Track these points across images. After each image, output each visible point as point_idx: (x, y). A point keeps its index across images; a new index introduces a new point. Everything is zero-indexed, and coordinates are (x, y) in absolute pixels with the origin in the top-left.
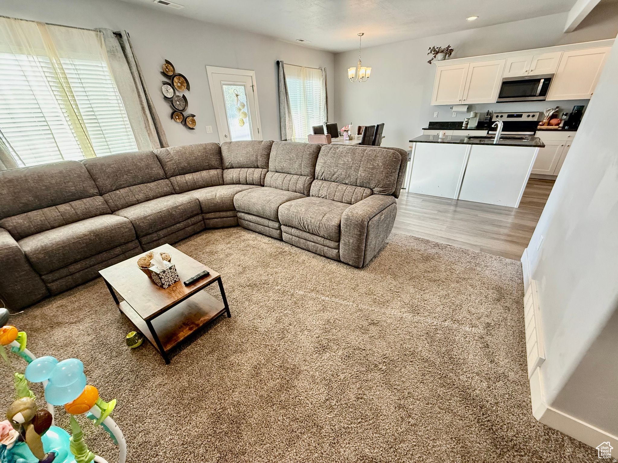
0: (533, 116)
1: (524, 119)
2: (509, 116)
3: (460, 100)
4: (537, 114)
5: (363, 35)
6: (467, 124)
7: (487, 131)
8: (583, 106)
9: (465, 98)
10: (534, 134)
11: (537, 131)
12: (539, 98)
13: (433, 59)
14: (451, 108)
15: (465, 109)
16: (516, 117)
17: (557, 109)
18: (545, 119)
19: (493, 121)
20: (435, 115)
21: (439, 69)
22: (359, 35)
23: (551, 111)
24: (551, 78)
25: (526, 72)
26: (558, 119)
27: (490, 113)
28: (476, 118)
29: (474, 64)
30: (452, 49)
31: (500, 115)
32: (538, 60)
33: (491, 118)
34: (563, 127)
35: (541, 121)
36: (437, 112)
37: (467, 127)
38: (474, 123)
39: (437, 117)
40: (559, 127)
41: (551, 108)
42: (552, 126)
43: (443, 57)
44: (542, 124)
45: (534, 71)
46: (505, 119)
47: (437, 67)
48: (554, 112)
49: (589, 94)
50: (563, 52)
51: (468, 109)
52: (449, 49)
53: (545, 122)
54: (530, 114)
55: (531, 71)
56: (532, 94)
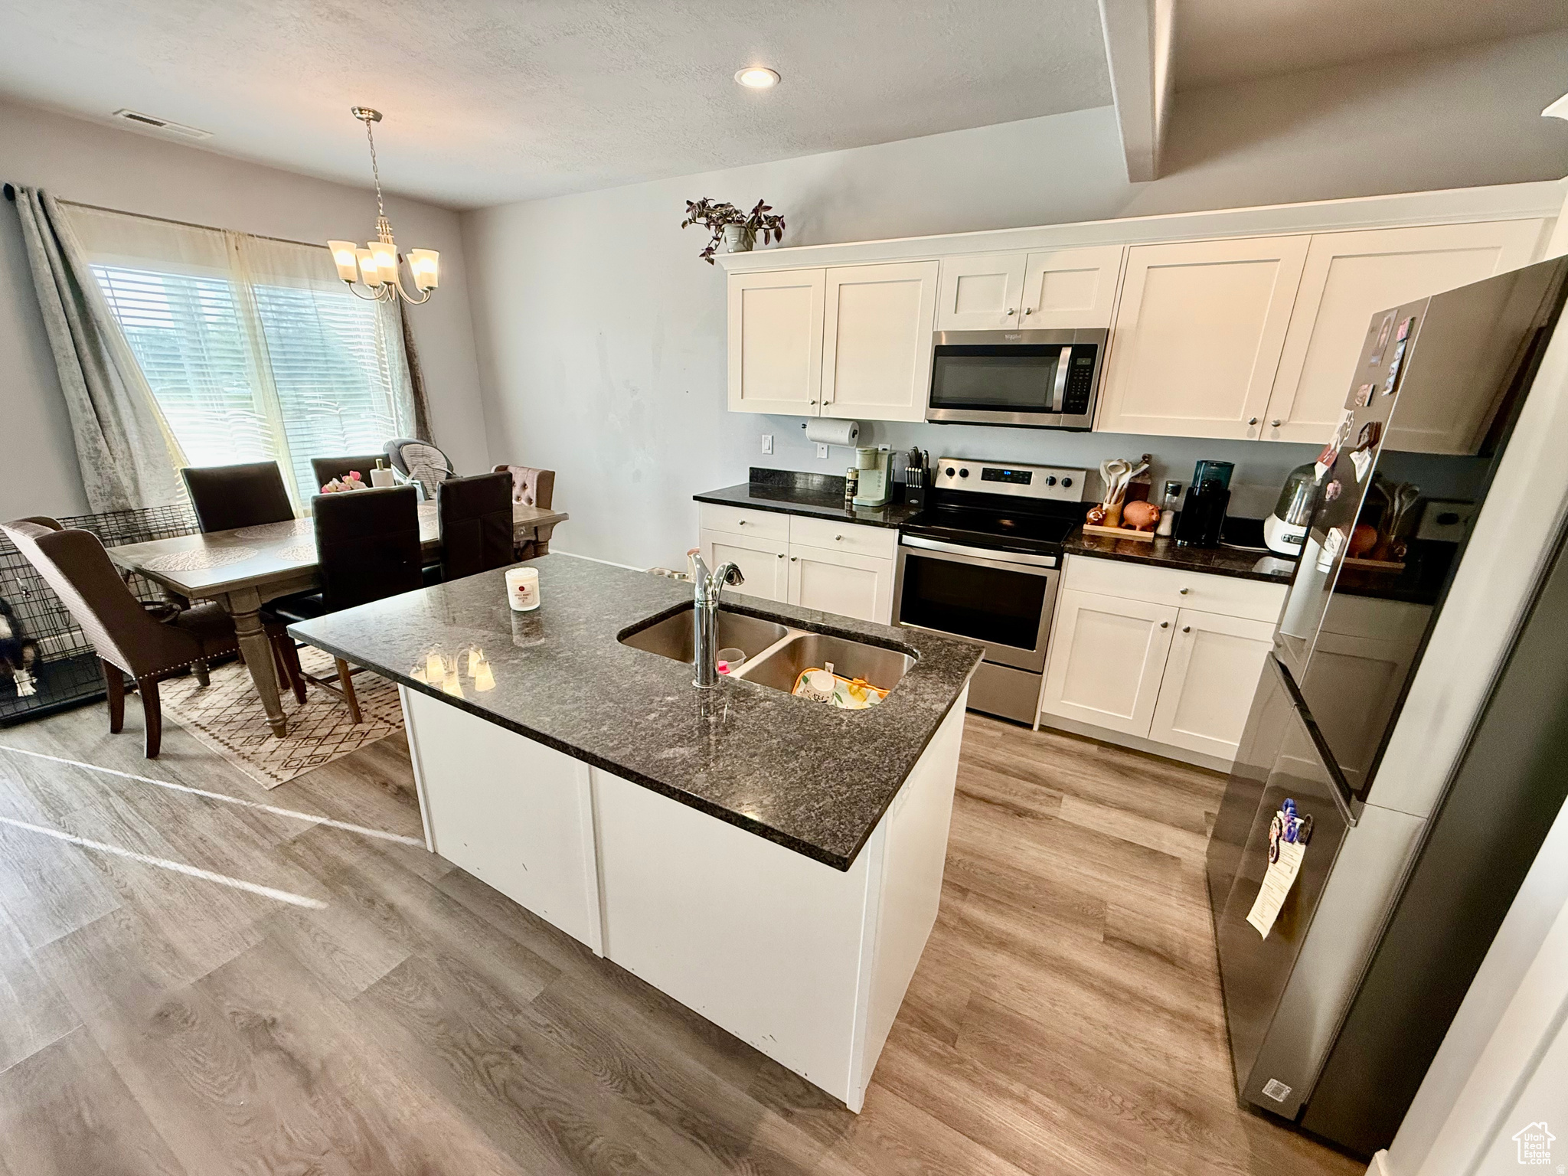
0: (1068, 483)
1: (1036, 489)
2: (987, 475)
3: (813, 403)
4: (1079, 478)
5: (378, 117)
6: (854, 491)
7: (897, 531)
8: (1230, 467)
9: (828, 396)
10: (1058, 566)
11: (1066, 555)
12: (1065, 420)
13: (716, 246)
14: (804, 426)
15: (843, 434)
16: (1009, 479)
17: (1146, 466)
18: (1108, 497)
19: (937, 486)
20: (766, 445)
21: (735, 285)
22: (359, 115)
23: (1124, 470)
24: (1096, 346)
25: (1010, 314)
26: (1151, 508)
27: (927, 458)
28: (876, 472)
29: (837, 275)
30: (780, 218)
31: (957, 466)
32: (1047, 274)
33: (929, 477)
34: (1171, 538)
35: (1095, 505)
36: (770, 437)
37: (851, 501)
38: (872, 491)
39: (770, 452)
40: (1157, 536)
41: (1120, 460)
42: (1133, 528)
43: (739, 241)
44: (1100, 519)
45: (1035, 311)
46: (975, 484)
47: (729, 274)
48: (1134, 474)
49: (1240, 420)
50: (1127, 246)
51: (853, 436)
52: (763, 213)
53: (1106, 511)
54: (1056, 473)
55: (1028, 313)
56: (1038, 402)
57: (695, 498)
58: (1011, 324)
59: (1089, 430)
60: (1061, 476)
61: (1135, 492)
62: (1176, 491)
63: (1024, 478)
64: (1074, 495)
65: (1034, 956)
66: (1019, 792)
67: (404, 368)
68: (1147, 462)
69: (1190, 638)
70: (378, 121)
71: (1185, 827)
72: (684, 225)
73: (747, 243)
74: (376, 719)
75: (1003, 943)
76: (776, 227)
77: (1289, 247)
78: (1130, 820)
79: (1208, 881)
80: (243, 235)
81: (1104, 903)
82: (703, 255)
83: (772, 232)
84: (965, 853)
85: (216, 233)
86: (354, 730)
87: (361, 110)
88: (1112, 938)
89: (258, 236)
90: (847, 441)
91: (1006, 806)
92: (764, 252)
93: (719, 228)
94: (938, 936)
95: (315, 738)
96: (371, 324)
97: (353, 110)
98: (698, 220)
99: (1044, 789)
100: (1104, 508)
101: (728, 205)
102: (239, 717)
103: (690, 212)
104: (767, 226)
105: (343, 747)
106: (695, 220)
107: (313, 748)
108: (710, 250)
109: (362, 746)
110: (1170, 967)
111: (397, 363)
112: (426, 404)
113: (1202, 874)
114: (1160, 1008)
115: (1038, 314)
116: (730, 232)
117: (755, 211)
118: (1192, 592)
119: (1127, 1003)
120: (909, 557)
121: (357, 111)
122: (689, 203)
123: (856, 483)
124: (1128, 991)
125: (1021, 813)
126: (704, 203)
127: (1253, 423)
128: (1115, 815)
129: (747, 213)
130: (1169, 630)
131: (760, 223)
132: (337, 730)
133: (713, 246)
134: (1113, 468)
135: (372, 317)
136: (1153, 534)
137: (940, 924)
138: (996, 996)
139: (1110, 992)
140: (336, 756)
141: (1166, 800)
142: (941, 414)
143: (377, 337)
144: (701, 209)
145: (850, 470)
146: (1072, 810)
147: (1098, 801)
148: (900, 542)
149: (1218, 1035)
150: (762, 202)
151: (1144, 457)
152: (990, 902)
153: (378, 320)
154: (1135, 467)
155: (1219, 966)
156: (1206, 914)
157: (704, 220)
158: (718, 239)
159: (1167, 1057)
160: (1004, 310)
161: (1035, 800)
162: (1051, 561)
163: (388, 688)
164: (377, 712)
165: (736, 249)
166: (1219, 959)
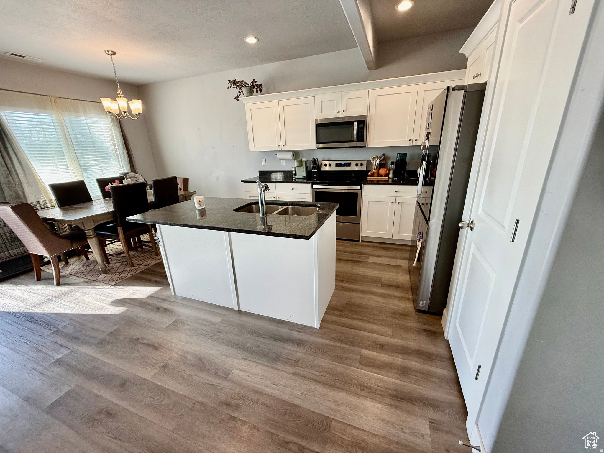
0: (362, 165)
1: (353, 168)
2: (337, 165)
3: (279, 146)
4: (365, 163)
5: (114, 53)
6: (295, 174)
7: (311, 184)
8: (405, 155)
9: (283, 143)
10: (361, 189)
11: (363, 185)
12: (358, 144)
13: (240, 95)
14: (276, 155)
15: (290, 156)
16: (344, 166)
17: (384, 157)
18: (374, 168)
19: (322, 170)
20: (263, 162)
21: (248, 108)
22: (107, 53)
23: (377, 159)
24: (364, 120)
25: (338, 112)
26: (386, 169)
27: (318, 161)
28: (302, 167)
29: (283, 103)
30: (261, 85)
31: (327, 163)
32: (347, 100)
33: (319, 167)
34: (393, 178)
35: (370, 171)
36: (265, 160)
37: (295, 178)
38: (301, 173)
39: (265, 165)
40: (389, 178)
41: (376, 156)
42: (382, 176)
43: (248, 93)
44: (372, 175)
45: (345, 111)
46: (334, 168)
47: (245, 104)
48: (380, 160)
49: (406, 140)
50: (370, 90)
51: (293, 157)
52: (255, 83)
53: (374, 172)
54: (357, 162)
55: (343, 112)
56: (349, 139)
57: (242, 181)
58: (339, 115)
59: (365, 147)
60: (359, 163)
61: (382, 165)
62: (392, 164)
63: (348, 165)
64: (364, 168)
65: (363, 292)
66: (356, 257)
67: (123, 145)
68: (384, 156)
69: (400, 205)
70: (115, 55)
71: (403, 259)
72: (228, 88)
73: (251, 94)
74: (139, 265)
75: (354, 290)
76: (260, 88)
77: (412, 88)
78: (388, 259)
79: (409, 270)
80: (57, 97)
81: (381, 278)
82: (235, 98)
83: (258, 89)
84: (342, 273)
85: (46, 97)
86: (132, 269)
87: (108, 51)
88: (383, 285)
89: (62, 98)
90: (291, 158)
91: (352, 261)
92: (256, 97)
93: (241, 89)
94: (336, 291)
95: (118, 272)
96: (109, 129)
97: (105, 51)
98: (233, 86)
99: (363, 255)
100: (373, 171)
101: (242, 81)
102: (86, 271)
103: (230, 84)
104: (256, 88)
105: (129, 274)
106: (232, 86)
107: (119, 275)
108: (238, 96)
109: (137, 272)
110: (399, 289)
111: (120, 143)
112: (133, 158)
113: (408, 268)
114: (395, 297)
115: (346, 112)
116: (244, 90)
117: (252, 82)
118: (399, 191)
119: (388, 297)
120: (316, 192)
121: (107, 52)
122: (229, 80)
123: (296, 171)
124: (388, 295)
125: (357, 262)
126: (234, 80)
127: (410, 140)
128: (384, 259)
129: (249, 83)
130: (394, 204)
131: (254, 87)
132: (125, 269)
133: (238, 95)
134: (374, 158)
135: (108, 127)
136: (387, 177)
137: (336, 289)
138: (353, 301)
139: (383, 296)
140: (128, 277)
141: (398, 254)
142: (321, 146)
143: (111, 134)
144: (234, 83)
145: (293, 168)
146: (371, 259)
147: (379, 256)
148: (312, 188)
149: (411, 300)
150: (254, 79)
151: (383, 155)
152: (350, 282)
153: (111, 128)
154: (380, 158)
155: (411, 286)
156: (409, 277)
157: (235, 86)
158: (240, 93)
159: (398, 306)
160: (336, 111)
161: (361, 259)
162: (358, 187)
163: (139, 256)
164: (138, 263)
165: (247, 95)
166: (411, 285)
